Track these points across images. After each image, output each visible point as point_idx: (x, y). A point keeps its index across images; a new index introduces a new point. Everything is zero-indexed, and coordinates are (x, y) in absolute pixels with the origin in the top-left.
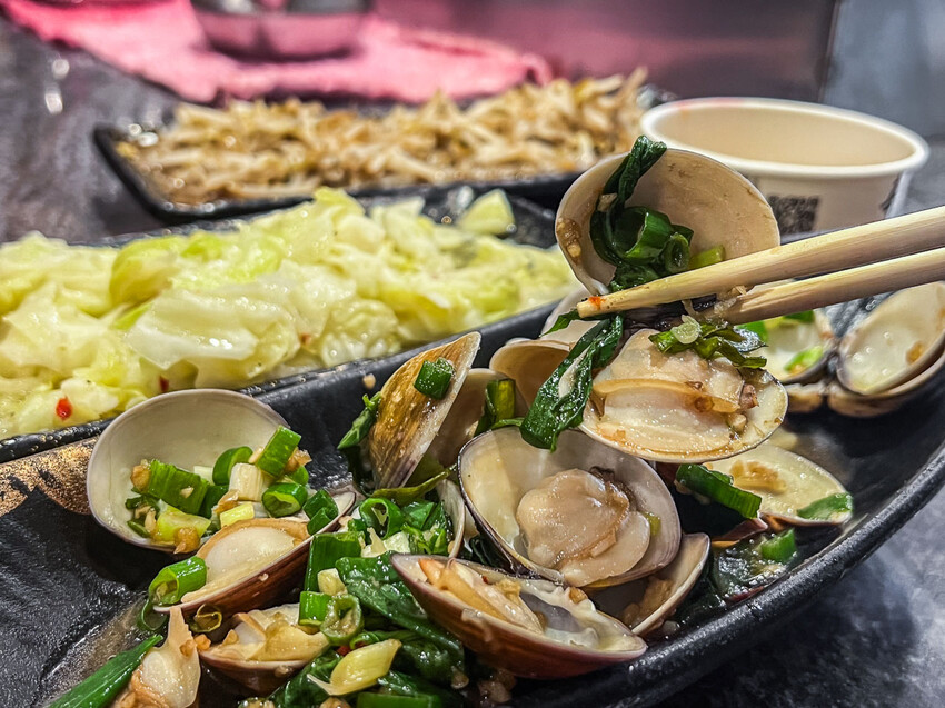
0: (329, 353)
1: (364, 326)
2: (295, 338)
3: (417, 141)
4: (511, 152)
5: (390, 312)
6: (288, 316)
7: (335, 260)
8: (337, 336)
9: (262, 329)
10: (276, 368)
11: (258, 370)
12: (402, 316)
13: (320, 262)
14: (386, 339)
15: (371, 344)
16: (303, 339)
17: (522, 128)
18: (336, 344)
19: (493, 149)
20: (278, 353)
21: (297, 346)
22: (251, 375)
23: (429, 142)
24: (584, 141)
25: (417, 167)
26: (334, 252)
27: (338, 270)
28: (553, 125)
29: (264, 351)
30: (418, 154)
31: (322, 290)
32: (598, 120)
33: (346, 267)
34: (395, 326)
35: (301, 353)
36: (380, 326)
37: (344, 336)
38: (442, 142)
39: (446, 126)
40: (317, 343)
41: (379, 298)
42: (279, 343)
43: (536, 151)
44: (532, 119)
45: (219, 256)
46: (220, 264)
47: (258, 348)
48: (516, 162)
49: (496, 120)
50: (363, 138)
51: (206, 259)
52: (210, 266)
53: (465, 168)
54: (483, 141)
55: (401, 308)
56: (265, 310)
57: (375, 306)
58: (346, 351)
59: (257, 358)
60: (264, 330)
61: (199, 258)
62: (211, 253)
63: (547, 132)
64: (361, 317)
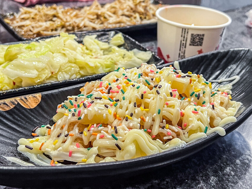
0: (59, 77)
1: (70, 70)
2: (50, 72)
3: (92, 17)
4: (118, 20)
5: (78, 67)
6: (47, 67)
7: (63, 52)
8: (62, 72)
9: (40, 70)
10: (44, 80)
11: (39, 81)
12: (81, 68)
13: (60, 52)
14: (76, 74)
15: (71, 75)
16: (52, 73)
17: (120, 12)
18: (62, 75)
19: (113, 19)
20: (44, 77)
21: (50, 75)
22: (37, 82)
23: (95, 17)
24: (137, 15)
25: (92, 25)
26: (64, 50)
27: (64, 55)
28: (128, 11)
29: (40, 76)
30: (92, 20)
31: (59, 60)
32: (141, 9)
33: (66, 54)
34: (79, 71)
35: (51, 77)
36: (74, 70)
37: (64, 73)
38: (98, 17)
39: (99, 12)
40: (56, 74)
41: (75, 63)
42: (45, 74)
43: (125, 19)
44: (123, 9)
45: (34, 50)
46: (35, 52)
47: (39, 74)
48: (119, 22)
49: (113, 10)
50: (76, 16)
51: (31, 50)
52: (32, 52)
53: (106, 24)
54: (110, 16)
55: (81, 66)
56: (40, 65)
57: (73, 65)
58: (64, 77)
59: (38, 77)
60: (41, 70)
61: (30, 49)
62: (33, 48)
63: (127, 13)
64: (69, 68)
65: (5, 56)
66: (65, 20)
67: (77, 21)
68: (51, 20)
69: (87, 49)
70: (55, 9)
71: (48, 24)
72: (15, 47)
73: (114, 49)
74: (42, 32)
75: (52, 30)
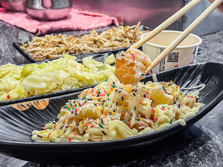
0: (63, 88)
2: (55, 84)
3: (90, 42)
4: (111, 44)
5: (77, 80)
6: (54, 80)
7: (66, 69)
9: (48, 83)
10: (51, 91)
11: (47, 91)
12: (80, 81)
13: (63, 69)
14: (76, 86)
15: (72, 87)
16: (58, 85)
17: (113, 38)
18: (65, 86)
19: (107, 43)
20: (51, 88)
21: (56, 86)
22: (45, 92)
23: (93, 42)
24: (128, 40)
25: (91, 49)
26: (66, 67)
28: (120, 37)
29: (48, 87)
30: (90, 45)
31: (63, 75)
32: (131, 35)
33: (68, 71)
34: (78, 83)
35: (56, 88)
36: (74, 83)
37: (66, 84)
38: (95, 42)
39: (96, 39)
40: (61, 86)
41: (75, 77)
42: (52, 86)
43: (117, 43)
44: (116, 36)
45: (44, 68)
46: (44, 70)
48: (112, 46)
49: (107, 36)
50: (78, 42)
51: (42, 68)
52: (42, 69)
53: (101, 48)
54: (105, 41)
55: (79, 79)
56: (48, 79)
57: (74, 79)
58: (67, 88)
59: (46, 88)
61: (40, 68)
63: (119, 39)
64: (71, 81)
65: (22, 73)
66: (68, 45)
67: (78, 46)
68: (58, 46)
69: (85, 67)
70: (61, 37)
71: (55, 49)
72: (29, 67)
73: (107, 67)
74: (50, 55)
75: (58, 54)
